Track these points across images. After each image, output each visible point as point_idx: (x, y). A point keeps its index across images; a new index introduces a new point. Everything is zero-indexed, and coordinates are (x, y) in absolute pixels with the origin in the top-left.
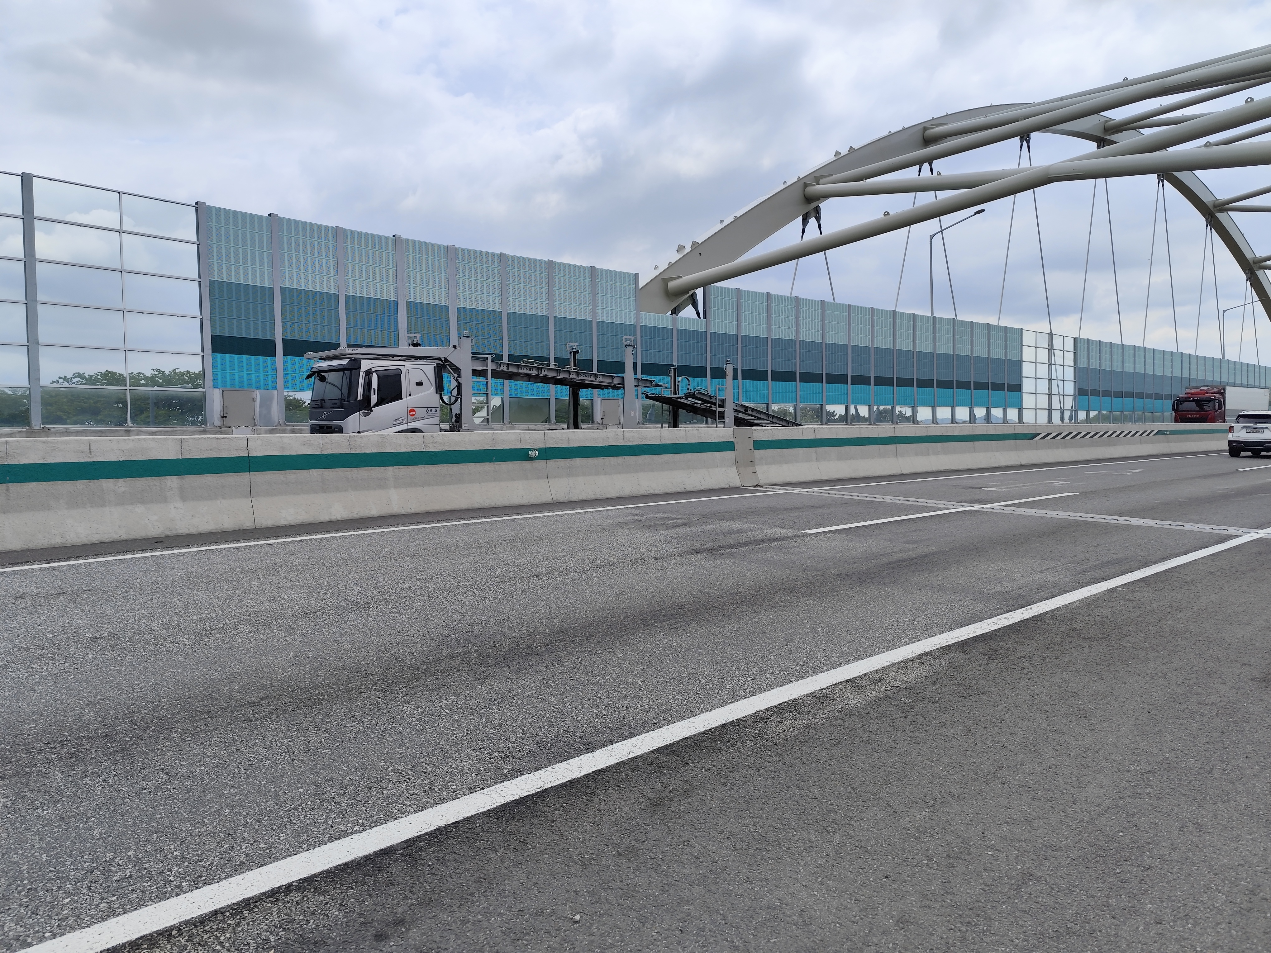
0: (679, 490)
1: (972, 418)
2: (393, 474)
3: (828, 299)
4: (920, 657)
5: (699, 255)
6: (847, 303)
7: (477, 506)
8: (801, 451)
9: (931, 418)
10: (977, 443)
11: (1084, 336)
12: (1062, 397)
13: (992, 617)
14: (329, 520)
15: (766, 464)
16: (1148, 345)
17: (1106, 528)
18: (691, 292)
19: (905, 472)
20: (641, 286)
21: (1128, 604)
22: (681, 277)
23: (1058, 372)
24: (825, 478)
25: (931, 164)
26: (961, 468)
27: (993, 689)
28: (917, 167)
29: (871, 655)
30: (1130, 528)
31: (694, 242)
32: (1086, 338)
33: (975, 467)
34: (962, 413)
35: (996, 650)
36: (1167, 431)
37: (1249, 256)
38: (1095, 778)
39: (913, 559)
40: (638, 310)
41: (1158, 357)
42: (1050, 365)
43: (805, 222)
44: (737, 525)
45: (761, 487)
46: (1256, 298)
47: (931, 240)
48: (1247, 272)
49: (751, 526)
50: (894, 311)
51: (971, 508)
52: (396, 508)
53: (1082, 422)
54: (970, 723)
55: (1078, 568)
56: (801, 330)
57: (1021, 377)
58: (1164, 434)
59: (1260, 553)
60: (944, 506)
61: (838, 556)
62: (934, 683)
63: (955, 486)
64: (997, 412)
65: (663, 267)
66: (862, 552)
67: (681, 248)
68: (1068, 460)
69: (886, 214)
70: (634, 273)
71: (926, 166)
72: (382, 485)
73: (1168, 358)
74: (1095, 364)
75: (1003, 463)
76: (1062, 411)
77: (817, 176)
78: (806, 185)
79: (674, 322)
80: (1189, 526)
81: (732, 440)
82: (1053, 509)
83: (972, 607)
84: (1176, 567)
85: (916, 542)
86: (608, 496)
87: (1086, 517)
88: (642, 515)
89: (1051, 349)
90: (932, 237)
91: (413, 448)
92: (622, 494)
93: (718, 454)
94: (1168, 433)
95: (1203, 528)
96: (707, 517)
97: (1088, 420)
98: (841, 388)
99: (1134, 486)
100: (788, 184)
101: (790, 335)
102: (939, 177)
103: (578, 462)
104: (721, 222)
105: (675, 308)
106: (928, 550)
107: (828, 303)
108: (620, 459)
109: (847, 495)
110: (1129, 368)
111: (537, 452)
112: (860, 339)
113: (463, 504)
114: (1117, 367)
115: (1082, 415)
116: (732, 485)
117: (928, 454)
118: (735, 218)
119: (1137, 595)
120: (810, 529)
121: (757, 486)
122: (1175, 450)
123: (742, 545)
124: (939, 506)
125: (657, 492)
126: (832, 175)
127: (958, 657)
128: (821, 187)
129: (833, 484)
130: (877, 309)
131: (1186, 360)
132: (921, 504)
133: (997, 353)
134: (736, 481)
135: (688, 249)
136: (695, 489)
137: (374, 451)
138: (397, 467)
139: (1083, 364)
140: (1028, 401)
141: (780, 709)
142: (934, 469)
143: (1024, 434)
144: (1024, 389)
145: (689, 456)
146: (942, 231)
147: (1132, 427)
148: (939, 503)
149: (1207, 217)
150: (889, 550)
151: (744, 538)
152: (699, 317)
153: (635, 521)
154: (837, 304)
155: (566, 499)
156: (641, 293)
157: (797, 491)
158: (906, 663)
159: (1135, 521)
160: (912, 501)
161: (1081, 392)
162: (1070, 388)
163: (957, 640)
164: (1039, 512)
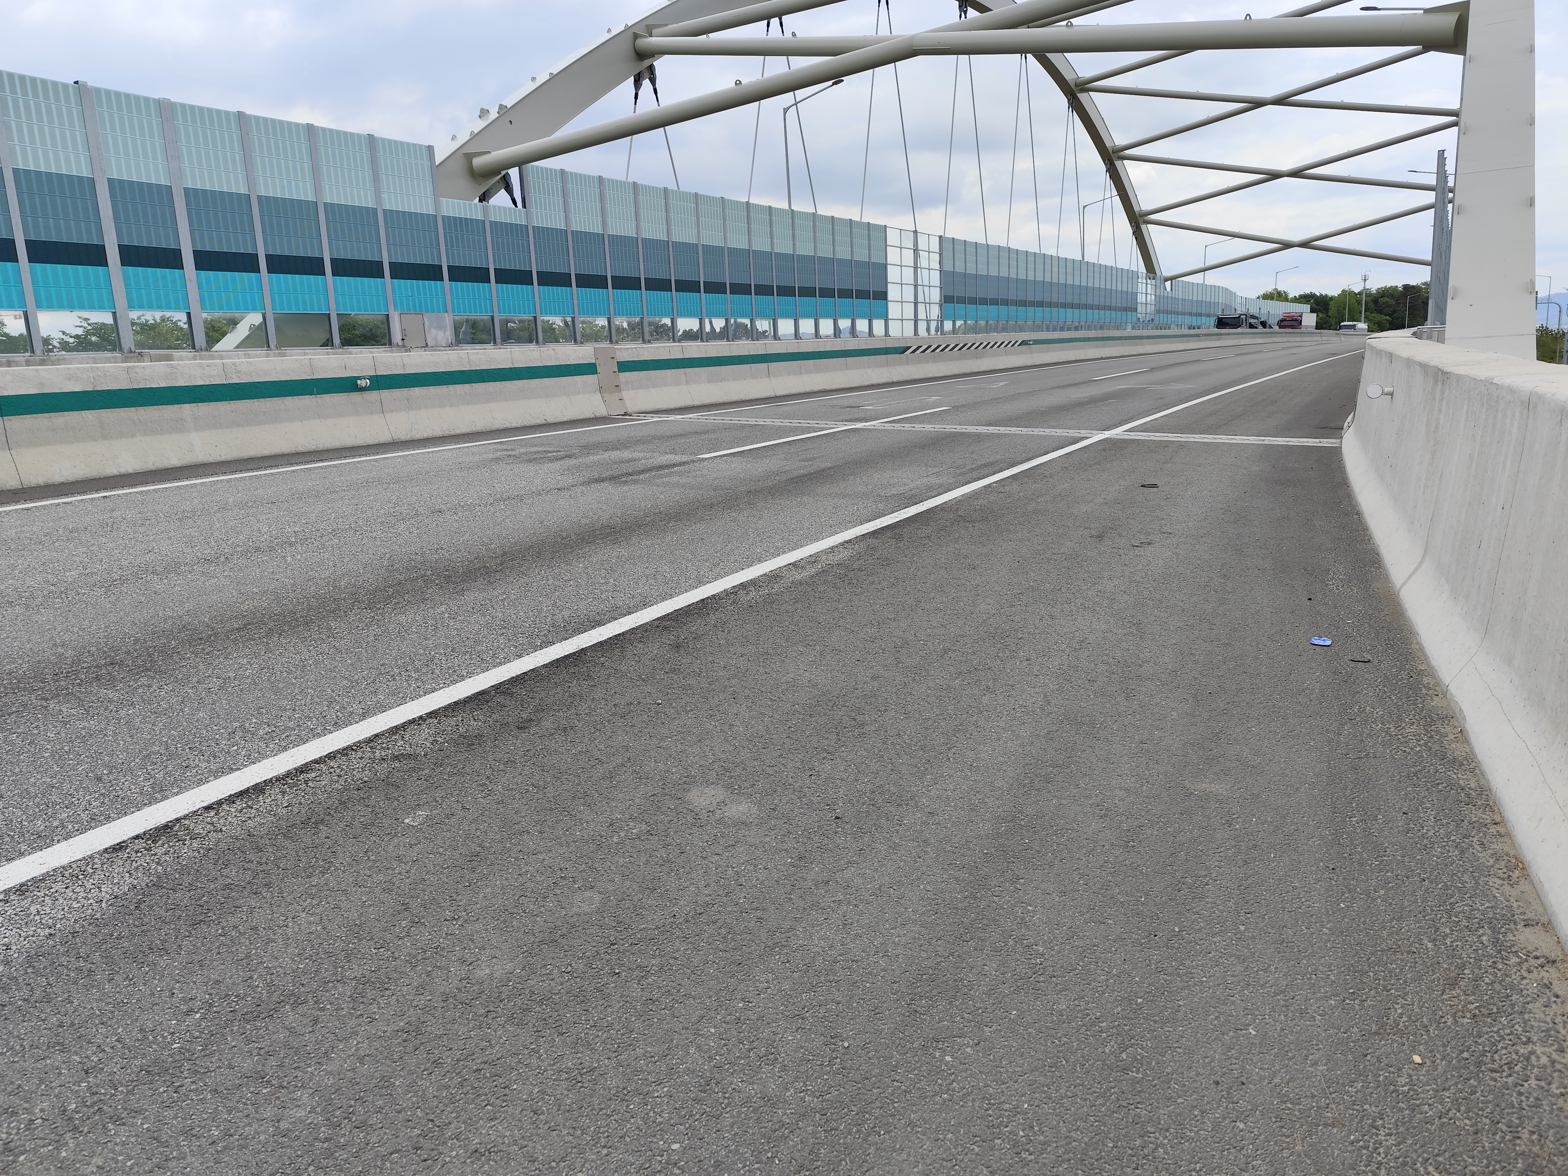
0: (538, 422)
1: (837, 332)
2: (191, 413)
3: (672, 186)
4: (842, 544)
5: (509, 123)
6: (694, 192)
7: (301, 449)
8: (669, 373)
9: (814, 332)
10: (850, 360)
11: (949, 235)
12: (928, 305)
13: (893, 513)
14: (118, 474)
15: (632, 389)
16: (1013, 245)
17: (978, 438)
18: (503, 173)
19: (778, 394)
20: (437, 162)
21: (1000, 495)
22: (489, 152)
23: (923, 275)
24: (697, 403)
25: (780, 19)
26: (834, 387)
27: (904, 559)
28: (766, 21)
29: (802, 547)
30: (999, 436)
31: (501, 105)
32: (951, 237)
33: (848, 386)
34: (826, 326)
35: (902, 535)
36: (1030, 341)
37: (1108, 144)
38: (984, 601)
39: (812, 474)
40: (436, 195)
41: (1022, 258)
42: (916, 268)
43: (638, 84)
44: (626, 454)
45: (630, 416)
46: (1115, 192)
47: (785, 114)
48: (1107, 162)
49: (641, 455)
50: (748, 203)
51: (853, 427)
52: (202, 455)
53: (949, 333)
54: (892, 580)
55: (958, 471)
56: (642, 224)
57: (886, 283)
58: (1027, 344)
59: (1104, 450)
60: (827, 426)
61: (742, 476)
62: (858, 559)
63: (833, 406)
64: (862, 325)
65: (464, 138)
66: (763, 472)
67: (484, 113)
68: (938, 376)
69: (738, 83)
70: (427, 145)
71: (775, 21)
72: (178, 427)
73: (1031, 259)
74: (960, 268)
75: (875, 381)
76: (928, 321)
77: (649, 25)
78: (636, 36)
79: (485, 211)
80: (1048, 432)
81: (593, 361)
82: (929, 423)
83: (874, 507)
84: (1038, 465)
85: (811, 459)
86: (458, 432)
87: (960, 429)
88: (512, 450)
89: (916, 250)
90: (785, 111)
91: (212, 379)
92: (474, 429)
93: (578, 379)
94: (1031, 343)
95: (1060, 432)
96: (588, 448)
97: (954, 331)
98: (693, 298)
99: (1001, 398)
100: (614, 32)
101: (629, 231)
102: (794, 39)
103: (417, 392)
104: (534, 79)
105: (484, 193)
106: (824, 465)
107: (672, 191)
108: (467, 387)
109: (727, 420)
110: (993, 272)
111: (368, 381)
112: (712, 237)
113: (284, 447)
114: (982, 271)
115: (948, 325)
116: (598, 414)
117: (801, 373)
118: (552, 76)
119: (1007, 488)
120: (703, 454)
121: (626, 414)
122: (1038, 362)
123: (642, 472)
124: (822, 426)
125: (514, 425)
126: (667, 25)
127: (872, 541)
128: (655, 41)
129: (707, 410)
130: (728, 200)
131: (1048, 262)
132: (805, 425)
133: (861, 255)
134: (602, 411)
135: (494, 115)
136: (557, 421)
137: (163, 385)
138: (195, 404)
139: (948, 267)
140: (894, 311)
141: (743, 586)
142: (808, 390)
143: (895, 348)
144: (890, 297)
145: (546, 381)
146: (796, 104)
147: (998, 337)
148: (822, 424)
149: (1069, 97)
150: (788, 468)
151: (640, 465)
152: (516, 206)
153: (509, 456)
154: (683, 192)
155: (408, 437)
156: (437, 170)
157: (672, 418)
158: (832, 549)
159: (1002, 430)
160: (795, 423)
161: (947, 299)
162: (935, 295)
163: (868, 531)
164: (918, 427)
